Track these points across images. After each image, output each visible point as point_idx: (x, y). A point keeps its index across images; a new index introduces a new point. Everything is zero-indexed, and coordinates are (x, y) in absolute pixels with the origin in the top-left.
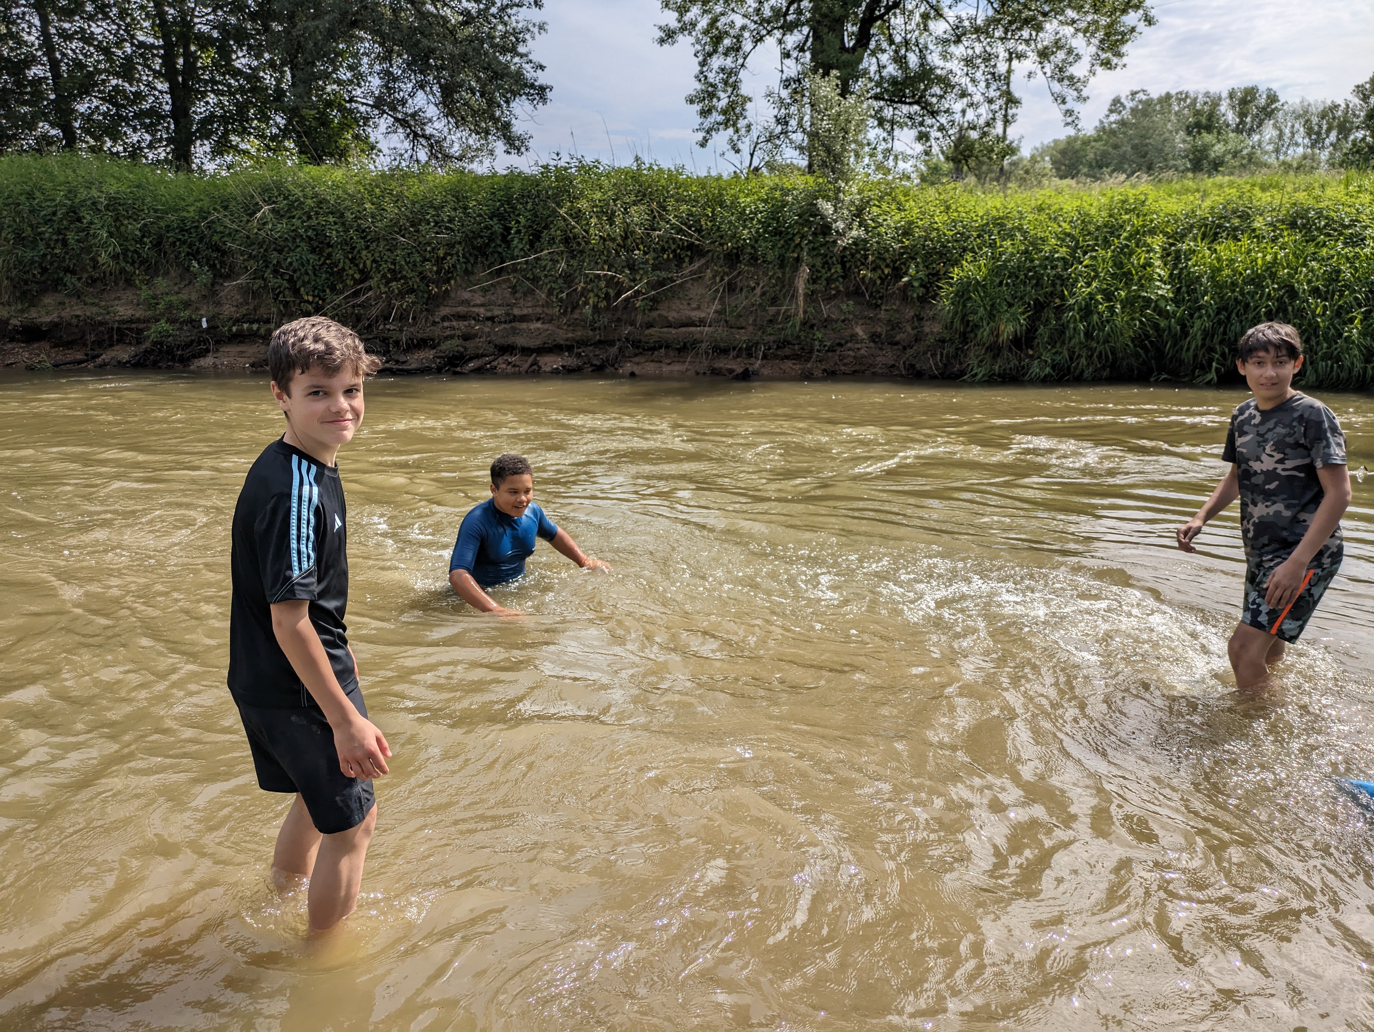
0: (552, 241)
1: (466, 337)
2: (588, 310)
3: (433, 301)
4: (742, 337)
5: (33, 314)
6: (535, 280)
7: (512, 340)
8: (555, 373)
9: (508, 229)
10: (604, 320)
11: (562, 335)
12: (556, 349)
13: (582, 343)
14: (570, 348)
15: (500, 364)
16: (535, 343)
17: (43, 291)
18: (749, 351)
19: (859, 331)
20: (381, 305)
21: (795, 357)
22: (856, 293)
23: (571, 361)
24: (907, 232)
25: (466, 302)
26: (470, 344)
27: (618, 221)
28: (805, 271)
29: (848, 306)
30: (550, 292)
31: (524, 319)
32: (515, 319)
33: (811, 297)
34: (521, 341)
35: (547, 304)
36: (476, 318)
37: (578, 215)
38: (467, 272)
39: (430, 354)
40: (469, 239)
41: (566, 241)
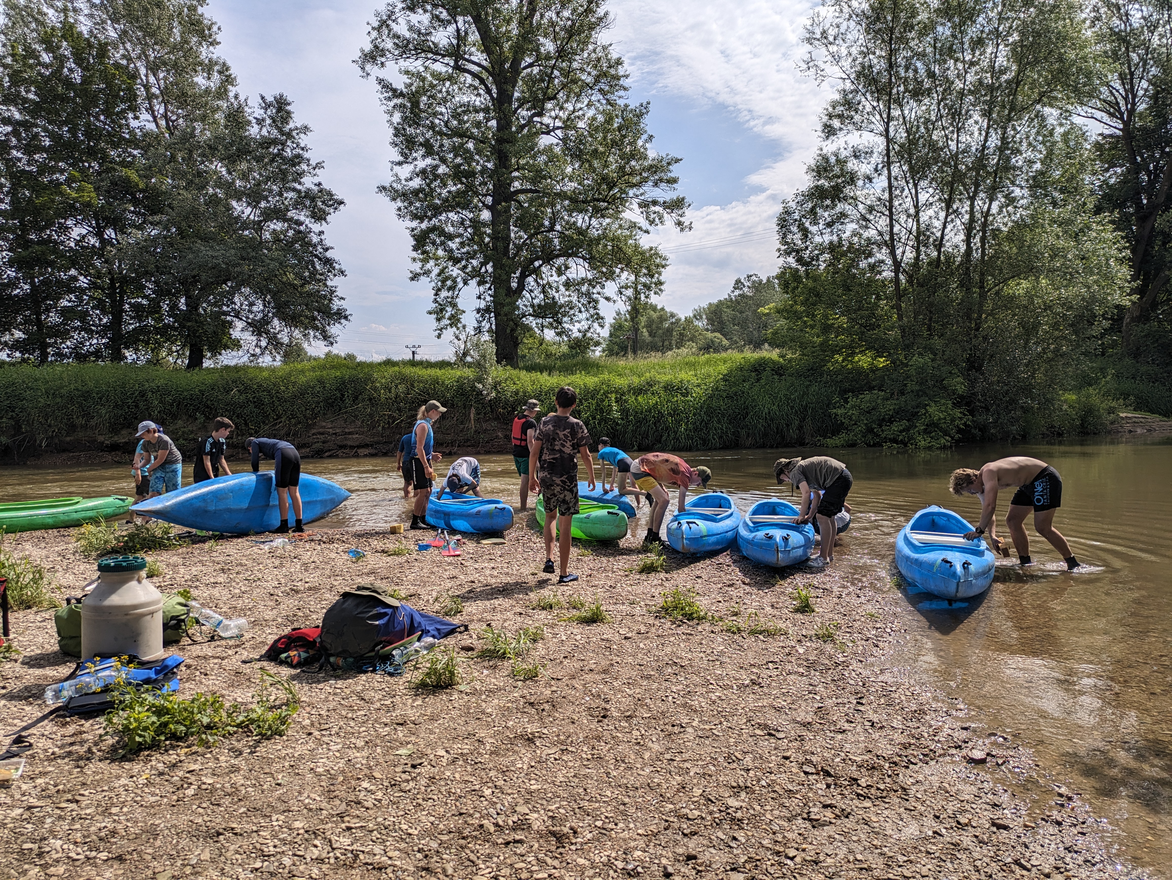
0: (363, 400)
1: (324, 442)
2: (380, 428)
3: (309, 427)
4: (449, 438)
5: (116, 438)
6: (356, 416)
7: (345, 442)
8: (365, 456)
9: (343, 395)
10: (388, 432)
11: (368, 440)
12: (366, 446)
13: (378, 443)
14: (372, 445)
15: (340, 453)
16: (357, 443)
17: (122, 429)
18: (452, 444)
19: (500, 434)
20: (286, 429)
21: (473, 446)
22: (497, 419)
23: (373, 451)
24: (517, 393)
25: (324, 427)
26: (326, 445)
27: (393, 391)
28: (473, 410)
29: (494, 424)
30: (363, 422)
31: (350, 433)
32: (346, 433)
33: (477, 420)
34: (350, 443)
35: (361, 427)
36: (328, 434)
37: (375, 389)
38: (324, 414)
39: (308, 450)
40: (326, 400)
41: (370, 400)
